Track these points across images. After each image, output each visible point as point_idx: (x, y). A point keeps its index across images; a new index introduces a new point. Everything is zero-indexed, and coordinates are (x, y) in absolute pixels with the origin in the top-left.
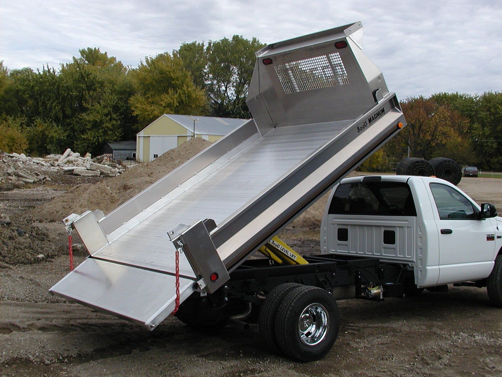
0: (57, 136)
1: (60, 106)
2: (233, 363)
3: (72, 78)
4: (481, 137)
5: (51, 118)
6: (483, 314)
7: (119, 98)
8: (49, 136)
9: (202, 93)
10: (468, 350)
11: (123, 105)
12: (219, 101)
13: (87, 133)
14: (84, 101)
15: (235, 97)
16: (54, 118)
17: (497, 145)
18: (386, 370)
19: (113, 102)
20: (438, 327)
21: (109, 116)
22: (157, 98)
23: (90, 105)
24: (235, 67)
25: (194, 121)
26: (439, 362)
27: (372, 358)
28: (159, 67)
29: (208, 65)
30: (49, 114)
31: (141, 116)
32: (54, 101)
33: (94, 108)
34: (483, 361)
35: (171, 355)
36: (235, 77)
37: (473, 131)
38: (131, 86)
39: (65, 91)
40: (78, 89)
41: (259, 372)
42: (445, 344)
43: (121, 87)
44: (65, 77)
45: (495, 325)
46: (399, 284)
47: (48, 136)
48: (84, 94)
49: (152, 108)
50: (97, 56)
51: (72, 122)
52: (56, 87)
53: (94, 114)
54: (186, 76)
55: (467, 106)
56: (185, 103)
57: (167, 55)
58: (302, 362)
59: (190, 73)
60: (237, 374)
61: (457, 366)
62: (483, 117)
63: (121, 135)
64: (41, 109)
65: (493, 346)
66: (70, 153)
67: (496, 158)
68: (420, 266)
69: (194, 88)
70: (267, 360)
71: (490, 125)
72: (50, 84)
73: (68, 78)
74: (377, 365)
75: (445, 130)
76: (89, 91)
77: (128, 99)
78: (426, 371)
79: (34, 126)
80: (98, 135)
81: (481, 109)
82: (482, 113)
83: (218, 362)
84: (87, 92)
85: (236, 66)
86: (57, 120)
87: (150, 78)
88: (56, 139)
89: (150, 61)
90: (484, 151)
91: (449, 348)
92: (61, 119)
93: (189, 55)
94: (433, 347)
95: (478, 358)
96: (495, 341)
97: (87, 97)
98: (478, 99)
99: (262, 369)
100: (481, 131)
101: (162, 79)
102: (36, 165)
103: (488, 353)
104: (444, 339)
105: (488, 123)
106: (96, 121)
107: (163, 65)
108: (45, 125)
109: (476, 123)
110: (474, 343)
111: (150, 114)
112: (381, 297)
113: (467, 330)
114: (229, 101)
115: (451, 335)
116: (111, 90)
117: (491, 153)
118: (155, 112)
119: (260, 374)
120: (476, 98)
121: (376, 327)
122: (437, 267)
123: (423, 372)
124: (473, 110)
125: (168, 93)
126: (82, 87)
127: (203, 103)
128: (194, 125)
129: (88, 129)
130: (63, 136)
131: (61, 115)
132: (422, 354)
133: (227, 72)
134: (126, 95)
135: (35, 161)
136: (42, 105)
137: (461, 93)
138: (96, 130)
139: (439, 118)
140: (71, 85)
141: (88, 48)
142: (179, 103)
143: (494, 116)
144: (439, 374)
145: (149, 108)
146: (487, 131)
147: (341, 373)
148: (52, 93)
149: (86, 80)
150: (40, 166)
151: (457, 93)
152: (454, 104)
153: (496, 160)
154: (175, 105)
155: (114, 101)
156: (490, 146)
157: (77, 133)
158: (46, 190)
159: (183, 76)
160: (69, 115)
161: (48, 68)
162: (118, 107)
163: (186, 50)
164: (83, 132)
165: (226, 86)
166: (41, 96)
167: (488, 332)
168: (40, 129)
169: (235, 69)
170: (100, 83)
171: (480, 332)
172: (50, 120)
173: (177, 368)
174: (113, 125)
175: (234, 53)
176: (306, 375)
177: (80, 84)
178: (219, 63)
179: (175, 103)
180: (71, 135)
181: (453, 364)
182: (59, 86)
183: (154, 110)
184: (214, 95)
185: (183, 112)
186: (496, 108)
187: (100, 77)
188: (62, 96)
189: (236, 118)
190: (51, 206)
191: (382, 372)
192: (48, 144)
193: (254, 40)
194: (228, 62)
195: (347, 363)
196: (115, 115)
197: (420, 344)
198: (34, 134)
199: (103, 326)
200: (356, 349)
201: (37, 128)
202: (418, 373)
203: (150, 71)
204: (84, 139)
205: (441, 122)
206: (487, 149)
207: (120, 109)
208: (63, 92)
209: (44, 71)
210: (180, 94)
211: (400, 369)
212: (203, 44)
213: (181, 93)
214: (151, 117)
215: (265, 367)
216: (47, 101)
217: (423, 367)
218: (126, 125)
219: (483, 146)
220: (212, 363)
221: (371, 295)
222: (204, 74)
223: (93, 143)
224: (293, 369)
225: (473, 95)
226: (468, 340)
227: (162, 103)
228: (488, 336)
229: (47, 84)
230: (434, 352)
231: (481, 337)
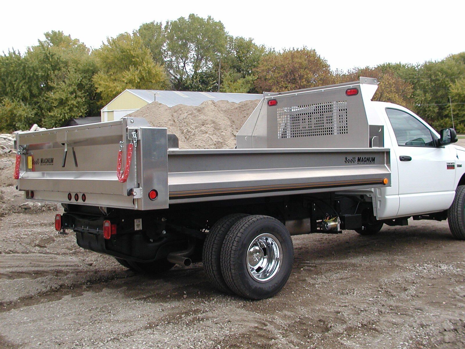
0: (26, 114)
1: (27, 86)
2: (175, 304)
3: (37, 59)
4: (423, 102)
5: (18, 97)
6: (445, 246)
7: (83, 77)
8: (18, 115)
9: (162, 68)
10: (435, 280)
11: (87, 83)
12: (178, 77)
13: (54, 111)
14: (50, 80)
15: (193, 72)
16: (21, 98)
17: (439, 109)
18: (347, 304)
19: (78, 81)
20: (400, 260)
21: (74, 94)
22: (119, 75)
23: (56, 84)
24: (192, 44)
25: (155, 94)
26: (405, 294)
27: (331, 294)
28: (119, 45)
29: (166, 43)
30: (16, 94)
31: (105, 92)
32: (21, 81)
33: (60, 86)
34: (452, 290)
35: (106, 300)
36: (192, 54)
37: (416, 97)
38: (93, 65)
39: (31, 71)
40: (44, 69)
41: (203, 312)
42: (409, 276)
43: (85, 66)
44: (31, 58)
45: (459, 256)
46: (357, 215)
47: (16, 114)
48: (49, 73)
49: (115, 85)
50: (61, 39)
51: (39, 101)
52: (22, 68)
53: (60, 93)
54: (145, 54)
55: (409, 74)
56: (145, 79)
57: (127, 34)
58: (253, 300)
59: (149, 51)
60: (178, 316)
61: (425, 296)
62: (425, 84)
63: (86, 112)
64: (8, 89)
65: (461, 275)
66: (37, 128)
67: (438, 122)
68: (378, 196)
69: (153, 64)
70: (213, 300)
71: (432, 91)
72: (16, 64)
73: (33, 60)
74: (337, 300)
75: (390, 96)
76: (54, 71)
77: (91, 77)
78: (392, 303)
79: (2, 105)
80: (65, 112)
81: (422, 76)
82: (423, 80)
83: (157, 305)
84: (52, 72)
85: (192, 42)
86: (24, 99)
87: (111, 57)
88: (24, 117)
89: (111, 40)
90: (426, 115)
91: (415, 279)
92: (29, 99)
93: (149, 34)
94: (397, 279)
95: (447, 287)
96: (462, 271)
97: (53, 76)
98: (419, 67)
99: (207, 309)
100: (423, 97)
101: (123, 57)
102: (3, 140)
103: (457, 282)
104: (408, 271)
105: (430, 89)
106: (62, 99)
107: (124, 44)
108: (13, 104)
109: (418, 90)
110: (440, 273)
111: (113, 90)
112: (339, 229)
113: (430, 262)
114: (188, 76)
115: (415, 266)
116: (75, 69)
117: (433, 117)
118: (118, 88)
119: (204, 314)
120: (417, 66)
121: (334, 263)
122: (397, 196)
123: (389, 304)
124: (415, 77)
125: (129, 70)
126: (47, 67)
127: (163, 78)
128: (155, 98)
129: (54, 107)
130: (31, 114)
131: (28, 94)
132: (385, 287)
133: (184, 49)
134: (90, 73)
135: (3, 137)
136: (9, 85)
137: (403, 63)
138: (62, 108)
139: (384, 85)
140: (36, 66)
141: (52, 31)
142: (141, 80)
143: (434, 83)
144: (407, 305)
145: (111, 85)
146: (429, 96)
147: (296, 310)
148: (18, 73)
149: (51, 60)
150: (7, 141)
151: (400, 62)
152: (398, 73)
153: (437, 123)
154: (136, 82)
155: (78, 79)
156: (432, 111)
157: (44, 111)
158: (10, 160)
159: (143, 54)
160: (36, 94)
161: (13, 50)
162: (82, 85)
163: (145, 29)
164: (50, 110)
165: (185, 62)
166: (7, 77)
167: (454, 263)
168: (9, 108)
169: (192, 46)
170: (64, 63)
171: (445, 263)
172: (18, 99)
173: (110, 312)
174: (78, 103)
175: (191, 31)
176: (256, 314)
177: (45, 64)
178: (176, 40)
179: (136, 79)
180: (38, 113)
181: (420, 295)
182: (24, 67)
183: (117, 86)
184: (174, 71)
185: (144, 87)
186: (436, 75)
187: (64, 57)
188: (28, 76)
189: (195, 91)
190: (9, 171)
191: (343, 306)
192: (16, 122)
193: (210, 18)
194: (185, 39)
195: (303, 299)
196: (80, 93)
197: (383, 277)
198: (3, 113)
199: (34, 273)
200: (313, 285)
201: (5, 107)
202: (383, 305)
203: (112, 50)
204: (51, 116)
205: (386, 88)
206: (429, 113)
207: (85, 87)
208: (29, 72)
209: (9, 54)
210: (140, 71)
211: (363, 302)
212: (161, 23)
213: (142, 70)
214: (114, 93)
215: (210, 307)
216: (14, 81)
217: (388, 299)
218: (91, 102)
219: (426, 111)
220: (151, 305)
221: (327, 227)
222: (163, 52)
223: (61, 120)
224: (242, 307)
225: (415, 64)
226: (434, 270)
227: (124, 79)
228: (454, 266)
229: (13, 66)
230: (399, 283)
231: (447, 267)
